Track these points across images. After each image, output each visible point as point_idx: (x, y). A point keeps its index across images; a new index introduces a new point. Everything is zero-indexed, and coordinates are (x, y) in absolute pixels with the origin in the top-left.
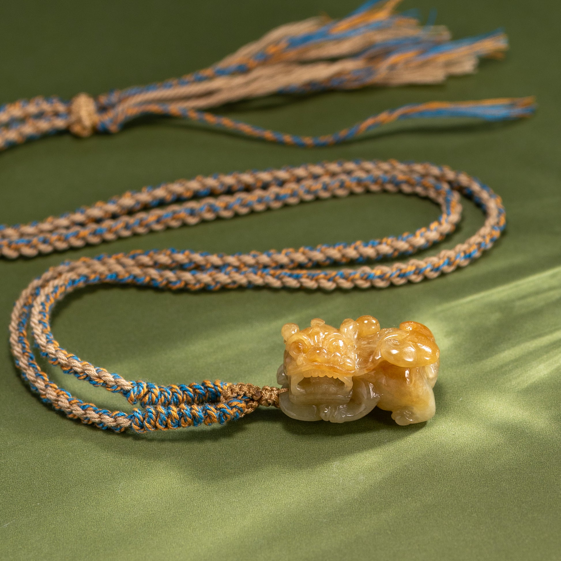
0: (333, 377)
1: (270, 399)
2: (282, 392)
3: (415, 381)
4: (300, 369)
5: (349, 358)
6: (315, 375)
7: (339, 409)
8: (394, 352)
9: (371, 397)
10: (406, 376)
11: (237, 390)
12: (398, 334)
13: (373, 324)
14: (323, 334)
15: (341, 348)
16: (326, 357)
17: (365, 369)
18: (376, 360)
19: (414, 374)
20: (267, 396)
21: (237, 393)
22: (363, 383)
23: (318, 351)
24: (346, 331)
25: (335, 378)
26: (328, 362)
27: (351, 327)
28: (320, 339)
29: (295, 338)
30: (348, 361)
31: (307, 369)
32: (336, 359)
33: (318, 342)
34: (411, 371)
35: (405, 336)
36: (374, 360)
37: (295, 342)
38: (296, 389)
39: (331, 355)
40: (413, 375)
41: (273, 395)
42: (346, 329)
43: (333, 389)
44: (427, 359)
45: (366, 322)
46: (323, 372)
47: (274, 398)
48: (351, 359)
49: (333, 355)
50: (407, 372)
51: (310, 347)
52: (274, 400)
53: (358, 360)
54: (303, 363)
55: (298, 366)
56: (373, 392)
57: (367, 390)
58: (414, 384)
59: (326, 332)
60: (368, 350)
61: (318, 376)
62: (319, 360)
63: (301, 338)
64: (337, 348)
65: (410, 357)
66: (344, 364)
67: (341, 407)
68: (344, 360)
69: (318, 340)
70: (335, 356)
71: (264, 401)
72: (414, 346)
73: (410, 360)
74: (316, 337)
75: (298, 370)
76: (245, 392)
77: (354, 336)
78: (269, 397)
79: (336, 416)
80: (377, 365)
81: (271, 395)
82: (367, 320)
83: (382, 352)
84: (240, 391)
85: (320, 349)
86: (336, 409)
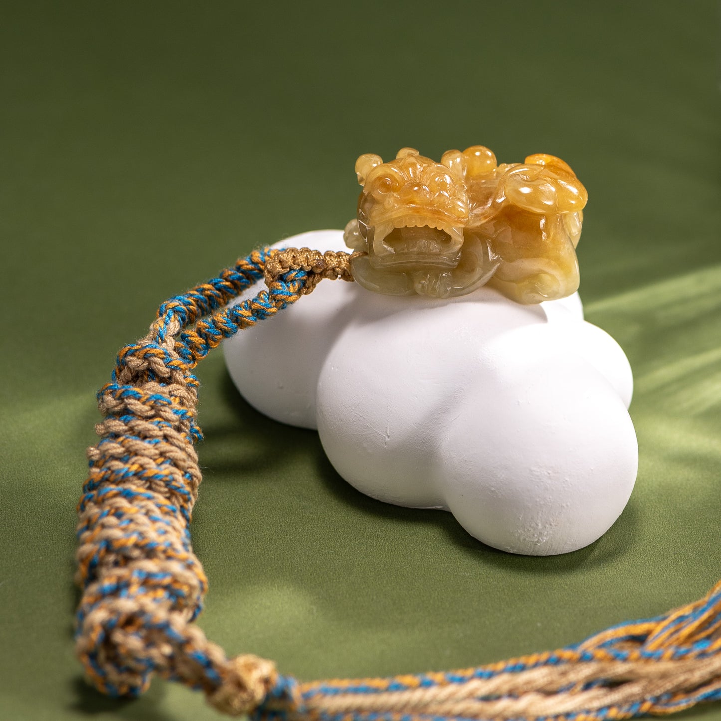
0: (436, 227)
1: (338, 267)
2: (355, 257)
3: (555, 235)
4: (388, 215)
5: (459, 199)
6: (411, 225)
7: (442, 277)
8: (526, 190)
9: (489, 260)
10: (542, 225)
11: (290, 262)
12: (527, 168)
13: (487, 157)
14: (420, 166)
15: (448, 186)
16: (428, 196)
17: (482, 217)
18: (498, 203)
19: (553, 224)
20: (335, 262)
21: (290, 267)
22: (478, 239)
23: (416, 188)
24: (451, 165)
25: (439, 229)
26: (431, 203)
27: (458, 160)
28: (417, 173)
29: (380, 172)
30: (459, 203)
31: (400, 215)
32: (442, 200)
33: (414, 177)
34: (549, 221)
35: (539, 171)
36: (494, 204)
37: (379, 178)
38: (381, 247)
39: (435, 194)
40: (553, 226)
41: (343, 262)
42: (451, 162)
43: (434, 247)
44: (573, 202)
45: (477, 154)
46: (423, 218)
47: (344, 265)
48: (462, 202)
49: (437, 194)
50: (543, 221)
51: (402, 184)
52: (345, 268)
53: (470, 205)
54: (394, 206)
55: (386, 211)
56: (493, 252)
57: (483, 248)
58: (554, 240)
59: (425, 163)
60: (484, 192)
61: (416, 226)
62: (417, 200)
63: (389, 171)
64: (443, 185)
65: (549, 199)
66: (453, 207)
67: (444, 275)
68: (453, 202)
69: (414, 173)
70: (440, 195)
71: (330, 271)
72: (553, 183)
73: (550, 203)
74: (410, 169)
75: (387, 215)
76: (302, 266)
77: (462, 174)
78: (337, 264)
79: (437, 287)
80: (500, 210)
81: (340, 262)
82: (480, 151)
83: (507, 191)
84: (294, 264)
85: (418, 185)
86: (437, 277)
